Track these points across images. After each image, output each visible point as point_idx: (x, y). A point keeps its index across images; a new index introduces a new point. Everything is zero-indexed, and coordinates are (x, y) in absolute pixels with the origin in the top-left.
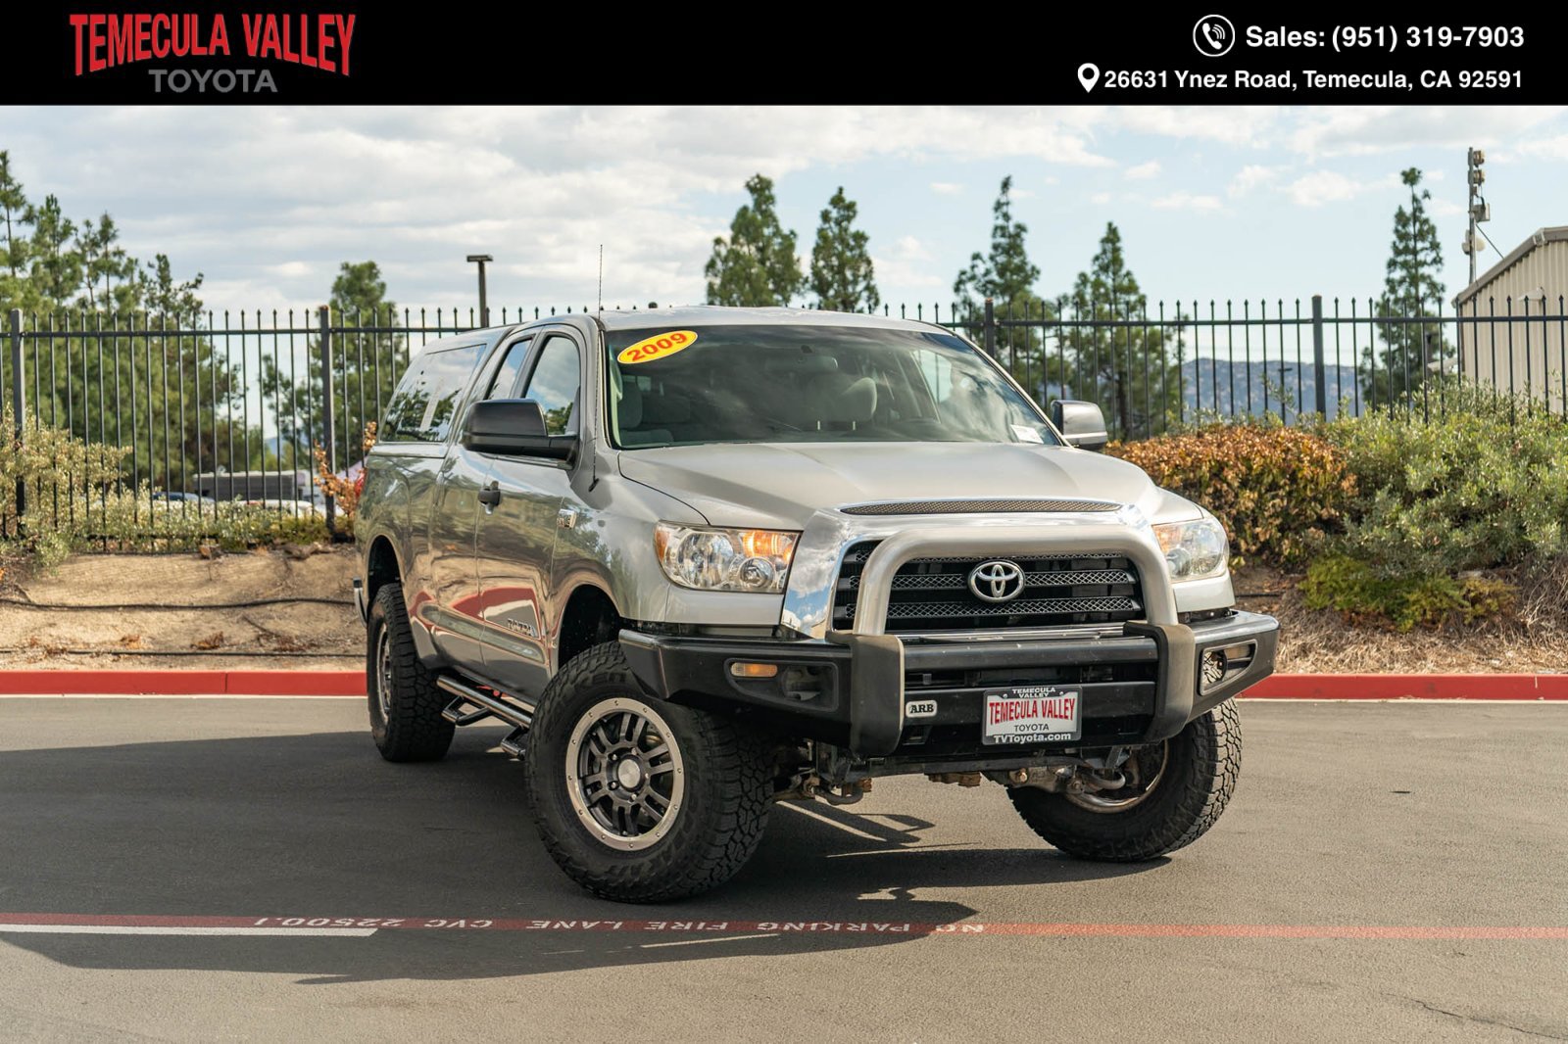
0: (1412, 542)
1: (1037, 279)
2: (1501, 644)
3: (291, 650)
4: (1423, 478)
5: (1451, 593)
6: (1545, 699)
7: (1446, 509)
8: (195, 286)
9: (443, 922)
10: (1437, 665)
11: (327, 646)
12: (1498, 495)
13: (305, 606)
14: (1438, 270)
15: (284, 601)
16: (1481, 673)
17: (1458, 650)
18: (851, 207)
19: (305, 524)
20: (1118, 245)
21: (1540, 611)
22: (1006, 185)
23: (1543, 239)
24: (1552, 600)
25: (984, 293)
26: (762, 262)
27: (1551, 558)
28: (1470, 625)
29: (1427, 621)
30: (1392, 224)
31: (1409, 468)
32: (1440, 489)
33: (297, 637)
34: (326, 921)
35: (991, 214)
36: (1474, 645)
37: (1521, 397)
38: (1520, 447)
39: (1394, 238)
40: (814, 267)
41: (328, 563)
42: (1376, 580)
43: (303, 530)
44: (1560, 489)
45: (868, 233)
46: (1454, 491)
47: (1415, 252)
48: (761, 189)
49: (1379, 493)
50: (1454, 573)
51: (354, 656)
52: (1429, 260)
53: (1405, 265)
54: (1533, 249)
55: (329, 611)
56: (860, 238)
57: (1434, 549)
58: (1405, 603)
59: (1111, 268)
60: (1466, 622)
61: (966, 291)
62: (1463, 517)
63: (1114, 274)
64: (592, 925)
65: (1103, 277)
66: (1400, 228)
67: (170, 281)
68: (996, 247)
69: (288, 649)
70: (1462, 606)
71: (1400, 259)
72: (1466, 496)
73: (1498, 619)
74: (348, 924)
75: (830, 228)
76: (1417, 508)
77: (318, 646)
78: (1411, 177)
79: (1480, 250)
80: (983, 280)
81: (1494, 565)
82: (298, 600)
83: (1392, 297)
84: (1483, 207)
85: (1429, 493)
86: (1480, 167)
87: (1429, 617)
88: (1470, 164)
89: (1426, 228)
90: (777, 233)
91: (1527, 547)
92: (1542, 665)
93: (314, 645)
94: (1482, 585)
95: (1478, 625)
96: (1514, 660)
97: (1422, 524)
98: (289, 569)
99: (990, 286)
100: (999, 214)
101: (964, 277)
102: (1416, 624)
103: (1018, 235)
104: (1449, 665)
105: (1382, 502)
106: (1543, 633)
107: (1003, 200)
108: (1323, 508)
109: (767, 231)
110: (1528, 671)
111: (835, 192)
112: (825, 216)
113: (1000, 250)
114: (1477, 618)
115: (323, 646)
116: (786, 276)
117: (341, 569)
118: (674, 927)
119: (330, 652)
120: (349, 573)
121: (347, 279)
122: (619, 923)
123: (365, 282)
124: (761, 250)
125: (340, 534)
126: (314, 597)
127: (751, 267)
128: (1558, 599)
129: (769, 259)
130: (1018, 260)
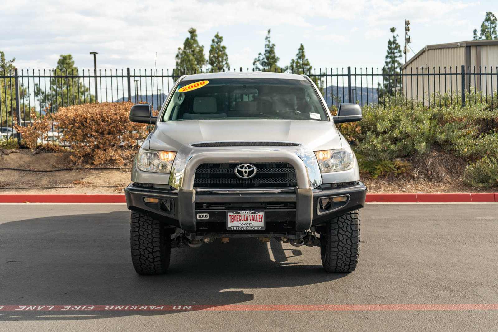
0: (378, 149)
1: (279, 61)
2: (406, 183)
4: (382, 127)
5: (390, 166)
6: (419, 202)
7: (390, 138)
8: (12, 62)
10: (385, 190)
11: (13, 185)
12: (407, 133)
13: (7, 171)
14: (401, 59)
16: (399, 193)
17: (392, 185)
18: (221, 38)
19: (10, 143)
20: (304, 50)
21: (419, 172)
22: (269, 31)
23: (427, 49)
24: (423, 168)
25: (262, 65)
26: (193, 55)
27: (423, 154)
28: (396, 177)
29: (382, 175)
30: (387, 44)
31: (378, 124)
32: (388, 131)
33: (3, 182)
35: (265, 41)
36: (397, 183)
37: (415, 101)
38: (414, 117)
39: (388, 49)
40: (210, 57)
41: (16, 156)
42: (366, 161)
43: (10, 145)
44: (426, 131)
45: (226, 47)
46: (392, 132)
47: (394, 53)
48: (192, 32)
49: (368, 133)
50: (391, 159)
52: (398, 56)
53: (391, 57)
54: (424, 52)
55: (15, 173)
56: (224, 48)
57: (385, 151)
58: (375, 169)
59: (302, 58)
60: (395, 176)
61: (256, 64)
62: (395, 141)
63: (303, 59)
64: (42, 307)
65: (299, 60)
66: (389, 46)
67: (5, 60)
68: (266, 51)
70: (394, 170)
71: (390, 55)
72: (396, 133)
73: (405, 175)
75: (215, 45)
76: (380, 137)
77: (10, 185)
78: (393, 30)
79: (408, 52)
80: (262, 61)
81: (405, 156)
82: (5, 169)
83: (387, 67)
84: (409, 38)
85: (385, 132)
86: (409, 26)
87: (383, 174)
88: (405, 25)
89: (397, 46)
90: (198, 46)
91: (416, 150)
92: (419, 190)
93: (8, 185)
94: (401, 163)
95: (399, 176)
96: (410, 189)
97: (381, 143)
98: (3, 158)
99: (264, 63)
100: (267, 40)
101: (256, 60)
102: (379, 176)
103: (273, 47)
104: (389, 191)
105: (369, 136)
106: (420, 179)
107: (268, 36)
108: (349, 137)
109: (195, 46)
110: (414, 193)
111: (216, 34)
112: (213, 41)
114: (399, 174)
115: (11, 185)
116: (201, 60)
117: (21, 158)
118: (73, 309)
119: (14, 187)
120: (23, 159)
121: (62, 60)
122: (53, 307)
123: (68, 61)
124: (193, 51)
125: (22, 146)
126: (10, 168)
127: (190, 57)
128: (425, 168)
129: (195, 54)
130: (272, 55)
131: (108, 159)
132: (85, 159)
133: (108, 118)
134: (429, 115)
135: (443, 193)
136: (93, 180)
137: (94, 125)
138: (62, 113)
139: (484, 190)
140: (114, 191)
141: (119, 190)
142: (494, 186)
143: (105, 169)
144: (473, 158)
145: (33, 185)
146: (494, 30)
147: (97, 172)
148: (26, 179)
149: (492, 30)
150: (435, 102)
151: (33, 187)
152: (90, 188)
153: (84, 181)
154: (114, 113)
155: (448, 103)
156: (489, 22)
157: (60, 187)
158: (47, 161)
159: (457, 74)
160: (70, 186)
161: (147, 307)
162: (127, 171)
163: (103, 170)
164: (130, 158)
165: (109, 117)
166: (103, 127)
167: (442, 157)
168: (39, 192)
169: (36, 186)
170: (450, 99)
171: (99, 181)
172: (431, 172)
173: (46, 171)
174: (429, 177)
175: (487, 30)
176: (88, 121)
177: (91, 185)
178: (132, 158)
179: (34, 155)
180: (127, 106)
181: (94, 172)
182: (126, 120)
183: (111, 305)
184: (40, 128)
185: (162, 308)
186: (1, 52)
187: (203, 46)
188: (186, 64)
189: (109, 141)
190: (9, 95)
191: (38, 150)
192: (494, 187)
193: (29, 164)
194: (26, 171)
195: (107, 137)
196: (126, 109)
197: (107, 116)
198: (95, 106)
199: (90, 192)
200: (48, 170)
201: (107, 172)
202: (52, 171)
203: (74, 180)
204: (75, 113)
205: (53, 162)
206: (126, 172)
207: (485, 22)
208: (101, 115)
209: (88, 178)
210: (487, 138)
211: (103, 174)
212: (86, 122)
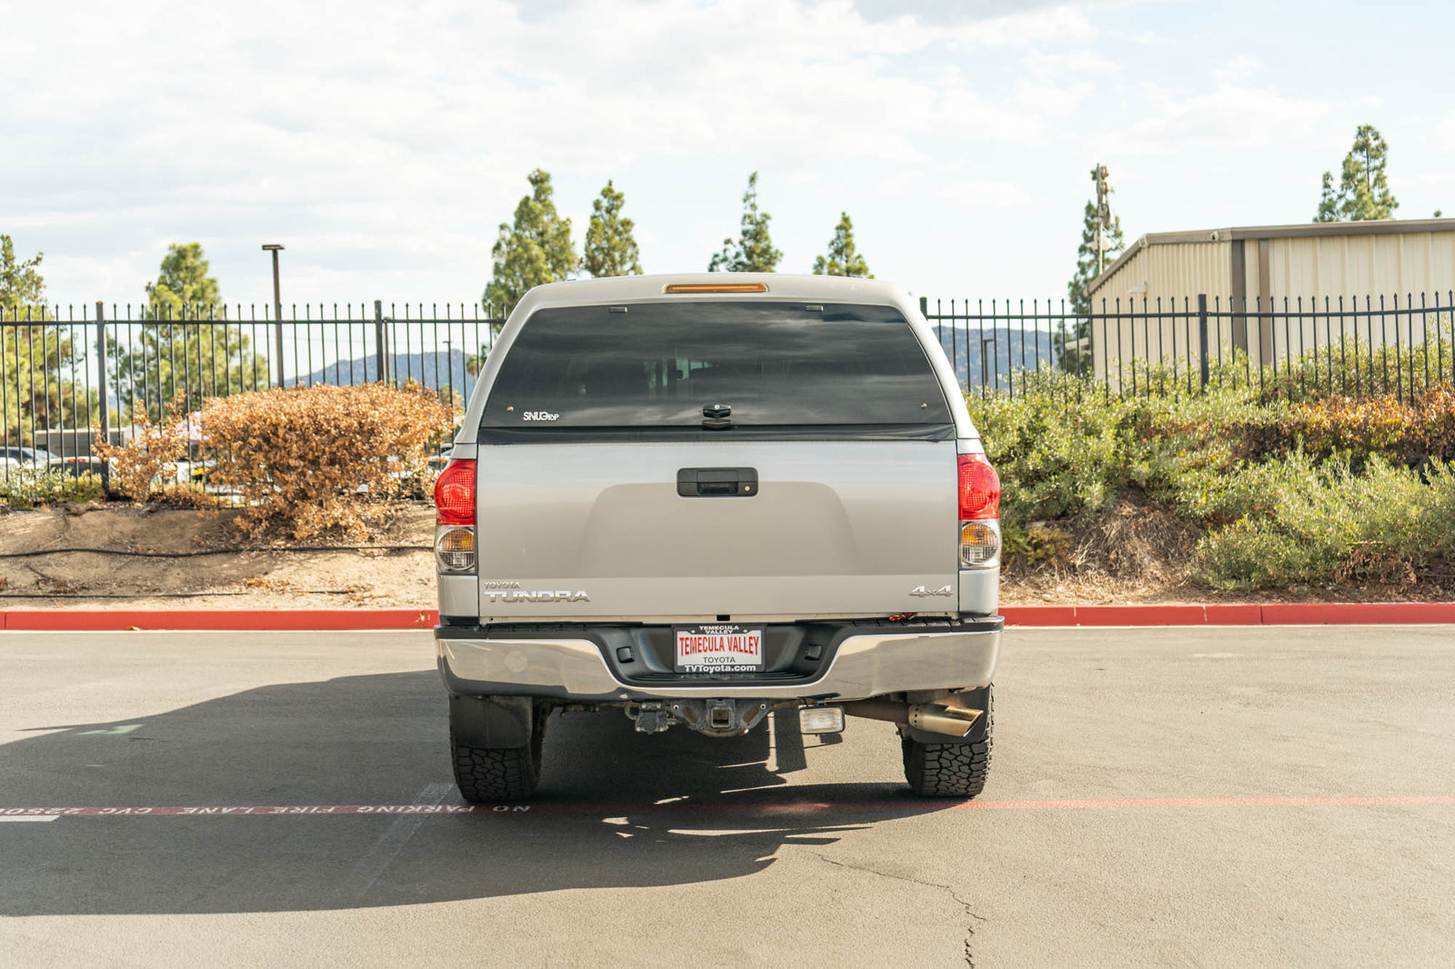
1: (780, 261)
2: (1054, 580)
3: (65, 592)
4: (1000, 446)
5: (1018, 540)
6: (1082, 624)
7: (1018, 472)
8: (35, 263)
9: (114, 810)
10: (1001, 598)
11: (96, 588)
12: (1059, 461)
13: (79, 555)
15: (61, 551)
16: (1034, 605)
17: (1020, 586)
18: (619, 197)
19: (84, 486)
20: (851, 231)
21: (1089, 555)
22: (752, 179)
23: (1146, 242)
24: (1097, 545)
26: (542, 245)
27: (1098, 511)
28: (1032, 566)
30: (1082, 215)
31: (990, 438)
32: (1014, 455)
33: (71, 581)
34: (21, 810)
35: (743, 205)
36: (1032, 582)
38: (1080, 421)
39: (1084, 227)
40: (586, 249)
41: (101, 519)
43: (82, 491)
44: (1106, 455)
45: (633, 220)
46: (1024, 457)
48: (540, 182)
50: (1021, 524)
51: (118, 597)
53: (1092, 251)
54: (1139, 250)
55: (100, 559)
56: (627, 224)
57: (1008, 503)
59: (845, 252)
60: (1029, 564)
62: (1031, 480)
63: (847, 256)
64: (230, 810)
65: (837, 259)
66: (1089, 218)
67: (13, 259)
68: (745, 233)
69: (63, 591)
70: (1027, 551)
71: (1088, 245)
72: (1033, 461)
73: (1053, 561)
74: (38, 812)
75: (602, 216)
77: (88, 589)
80: (734, 261)
81: (1058, 518)
82: (73, 550)
83: (1083, 277)
90: (554, 219)
91: (1081, 504)
92: (1083, 597)
93: (85, 588)
94: (1044, 534)
95: (1038, 565)
96: (1063, 594)
98: (67, 524)
99: (739, 266)
100: (748, 204)
101: (717, 259)
103: (763, 222)
104: (1011, 598)
106: (1089, 572)
107: (751, 192)
109: (545, 218)
110: (1071, 602)
111: (605, 185)
112: (597, 206)
113: (748, 236)
114: (1039, 560)
115: (92, 589)
116: (561, 258)
117: (112, 523)
118: (292, 811)
119: (98, 594)
120: (119, 527)
121: (174, 259)
122: (252, 809)
123: (190, 261)
124: (541, 234)
125: (113, 493)
126: (87, 547)
127: (531, 250)
128: (1102, 545)
129: (548, 242)
130: (763, 245)
131: (329, 525)
132: (271, 525)
133: (328, 424)
134: (1116, 416)
135: (1140, 604)
136: (293, 576)
137: (296, 442)
138: (217, 413)
139: (1238, 596)
140: (344, 603)
141: (358, 600)
142: (1262, 588)
143: (322, 549)
144: (1219, 519)
145: (145, 588)
146: (1378, 175)
147: (301, 556)
148: (128, 575)
149: (1372, 176)
150: (1134, 383)
151: (145, 594)
152: (286, 595)
153: (270, 577)
154: (345, 412)
155: (1166, 386)
156: (1365, 153)
157: (213, 594)
158: (177, 531)
159: (1187, 315)
160: (237, 591)
161: (440, 807)
162: (376, 554)
163: (317, 552)
164: (383, 522)
165: (333, 423)
166: (317, 445)
167: (1145, 517)
168: (162, 605)
169: (153, 591)
170: (1171, 376)
171: (307, 578)
172: (1117, 553)
173: (176, 556)
174: (1111, 566)
175: (1359, 176)
176: (281, 432)
177: (288, 588)
178: (386, 522)
179: (143, 516)
180: (375, 395)
181: (293, 556)
182: (372, 430)
183: (368, 805)
184: (159, 451)
185: (470, 810)
186: (2, 238)
187: (568, 220)
188: (522, 269)
189: (333, 481)
190: (24, 356)
191: (153, 503)
192: (1266, 590)
193: (133, 537)
194: (128, 554)
195: (328, 472)
196: (373, 403)
197: (327, 421)
198: (297, 397)
199: (285, 604)
200: (181, 552)
201: (327, 558)
202: (190, 555)
203: (246, 577)
204: (248, 411)
205: (192, 532)
206: (374, 557)
207: (1353, 154)
208: (312, 418)
209: (280, 572)
210: (1255, 473)
211: (317, 561)
212: (275, 434)
